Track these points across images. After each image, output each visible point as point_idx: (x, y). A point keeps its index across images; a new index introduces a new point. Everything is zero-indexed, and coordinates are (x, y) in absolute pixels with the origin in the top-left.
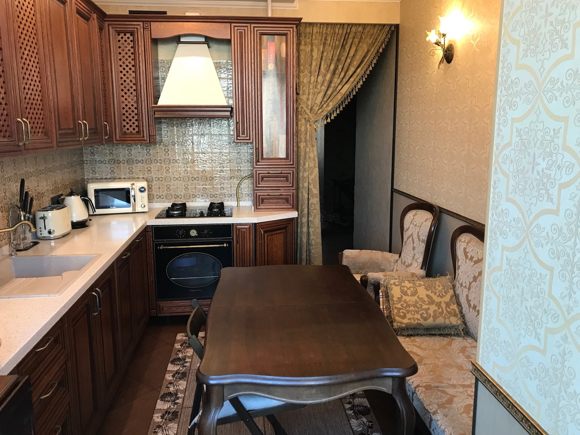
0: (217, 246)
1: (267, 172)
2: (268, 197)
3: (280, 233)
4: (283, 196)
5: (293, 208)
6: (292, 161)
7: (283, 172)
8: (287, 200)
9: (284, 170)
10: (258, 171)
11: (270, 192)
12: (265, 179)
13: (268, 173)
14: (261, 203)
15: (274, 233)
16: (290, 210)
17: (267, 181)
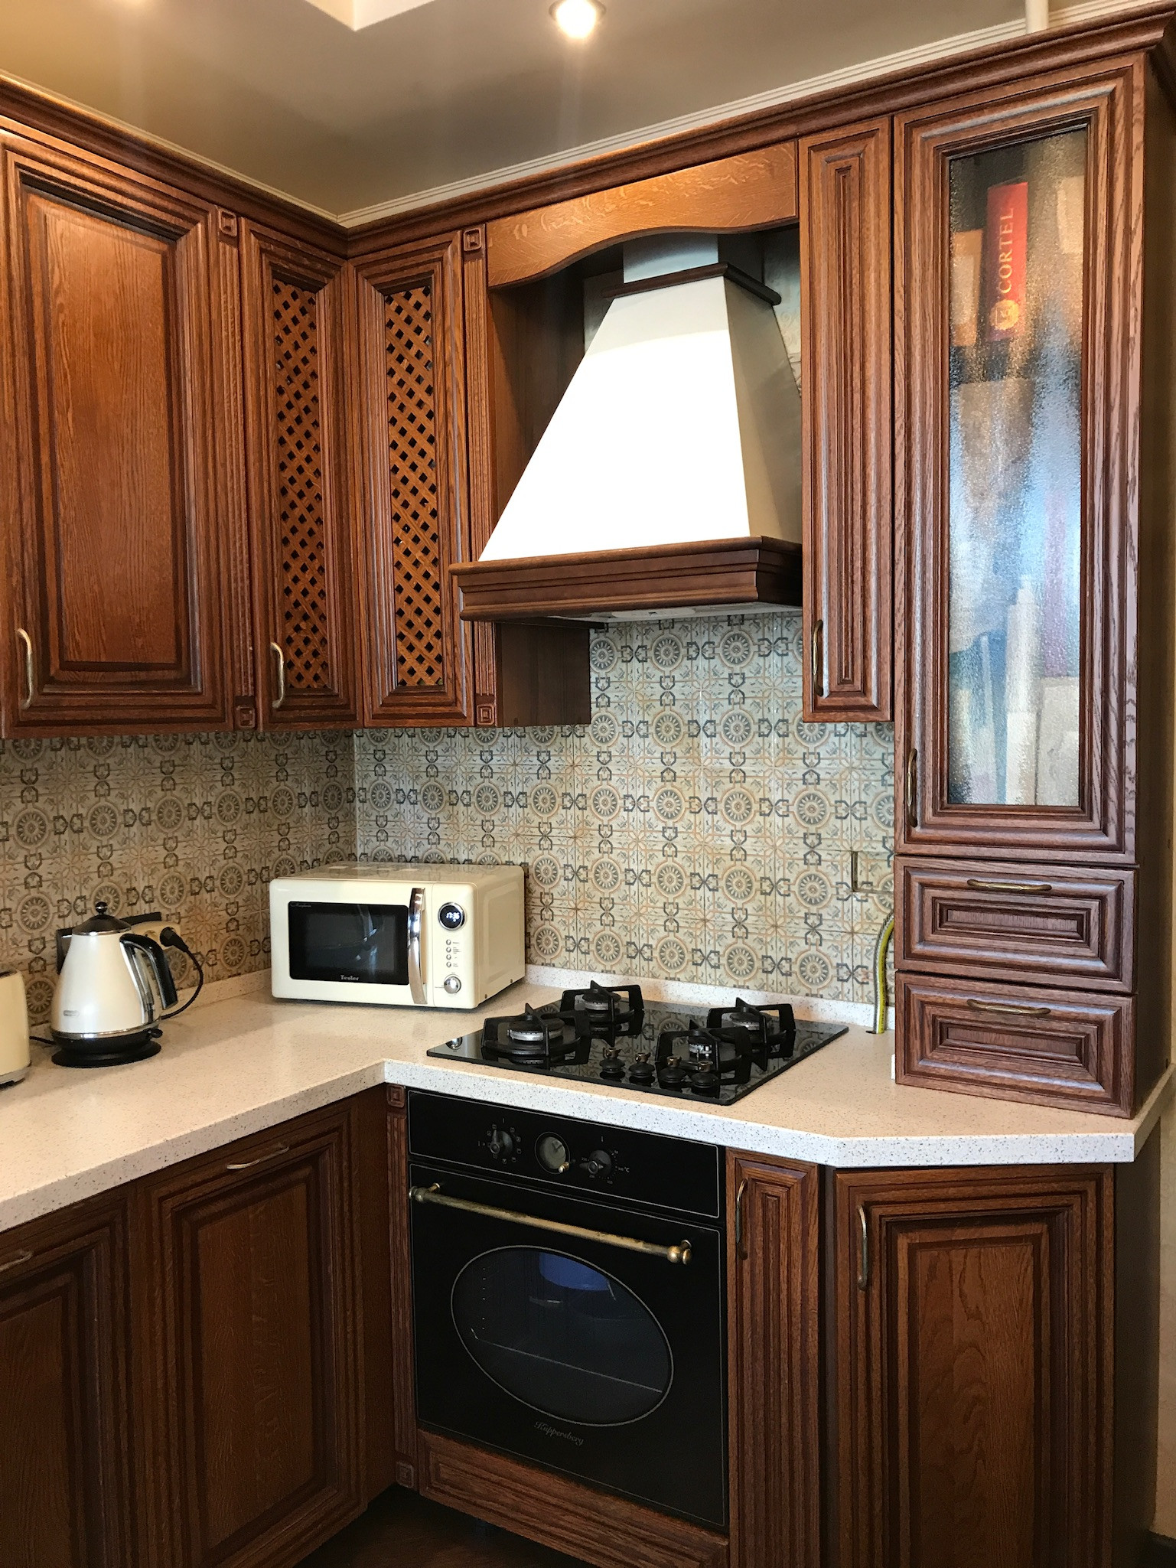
0: (640, 1246)
1: (963, 880)
2: (968, 1015)
3: (1017, 1239)
4: (1055, 1025)
5: (1115, 1099)
6: (1112, 829)
7: (1056, 886)
8: (1081, 1049)
9: (1061, 879)
10: (920, 869)
11: (983, 993)
12: (956, 915)
13: (971, 887)
14: (934, 1047)
15: (960, 1234)
16: (1095, 1107)
17: (961, 930)
